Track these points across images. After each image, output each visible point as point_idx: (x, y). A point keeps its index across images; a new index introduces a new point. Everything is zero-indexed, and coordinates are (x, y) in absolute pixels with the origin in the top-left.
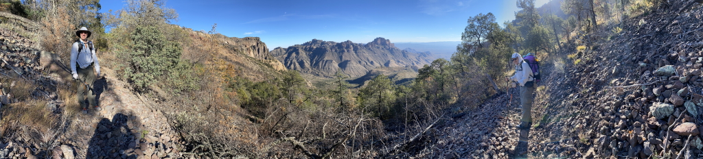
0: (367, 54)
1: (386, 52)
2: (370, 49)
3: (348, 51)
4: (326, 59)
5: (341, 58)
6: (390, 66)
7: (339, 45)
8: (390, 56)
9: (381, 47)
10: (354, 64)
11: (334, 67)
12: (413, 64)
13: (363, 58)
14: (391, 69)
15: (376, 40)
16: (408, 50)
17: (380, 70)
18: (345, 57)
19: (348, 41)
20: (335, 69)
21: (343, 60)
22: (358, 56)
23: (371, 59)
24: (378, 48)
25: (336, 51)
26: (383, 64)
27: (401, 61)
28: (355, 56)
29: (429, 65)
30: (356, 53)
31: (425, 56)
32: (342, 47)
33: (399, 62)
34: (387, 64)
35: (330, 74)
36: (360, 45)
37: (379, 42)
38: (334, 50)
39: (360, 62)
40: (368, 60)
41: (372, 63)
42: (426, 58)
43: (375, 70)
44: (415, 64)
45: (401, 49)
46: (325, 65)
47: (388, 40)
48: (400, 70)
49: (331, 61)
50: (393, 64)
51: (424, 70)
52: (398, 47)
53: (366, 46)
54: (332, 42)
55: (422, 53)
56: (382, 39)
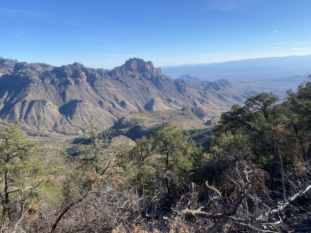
0: (113, 88)
1: (148, 84)
2: (118, 79)
3: (77, 83)
4: (30, 97)
5: (63, 95)
6: (155, 109)
7: (59, 72)
8: (154, 92)
9: (138, 75)
10: (91, 106)
11: (49, 113)
12: (195, 104)
13: (106, 96)
14: (156, 115)
15: (129, 63)
16: (185, 79)
17: (138, 117)
18: (72, 93)
19: (75, 64)
20: (53, 119)
21: (68, 100)
22: (96, 91)
23: (121, 98)
24: (133, 77)
25: (53, 82)
26: (142, 106)
27: (173, 99)
28: (92, 92)
29: (242, 105)
30: (92, 85)
31: (217, 88)
32: (65, 75)
33: (169, 101)
34: (149, 106)
35: (42, 128)
36: (100, 71)
37: (134, 66)
38: (47, 81)
39: (101, 103)
40: (117, 100)
41: (123, 104)
42: (219, 92)
43: (128, 118)
44: (199, 104)
45: (174, 77)
46: (29, 110)
47: (150, 63)
48: (172, 115)
49: (44, 102)
50: (160, 106)
51: (232, 114)
52: (168, 75)
53: (111, 73)
54: (44, 66)
55: (211, 84)
56: (139, 62)
